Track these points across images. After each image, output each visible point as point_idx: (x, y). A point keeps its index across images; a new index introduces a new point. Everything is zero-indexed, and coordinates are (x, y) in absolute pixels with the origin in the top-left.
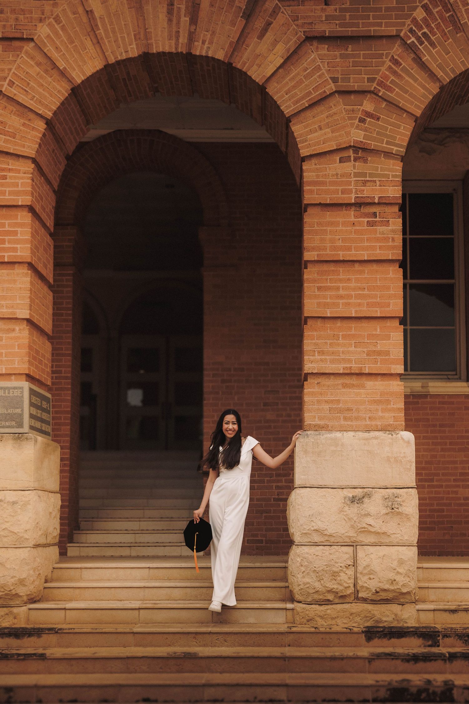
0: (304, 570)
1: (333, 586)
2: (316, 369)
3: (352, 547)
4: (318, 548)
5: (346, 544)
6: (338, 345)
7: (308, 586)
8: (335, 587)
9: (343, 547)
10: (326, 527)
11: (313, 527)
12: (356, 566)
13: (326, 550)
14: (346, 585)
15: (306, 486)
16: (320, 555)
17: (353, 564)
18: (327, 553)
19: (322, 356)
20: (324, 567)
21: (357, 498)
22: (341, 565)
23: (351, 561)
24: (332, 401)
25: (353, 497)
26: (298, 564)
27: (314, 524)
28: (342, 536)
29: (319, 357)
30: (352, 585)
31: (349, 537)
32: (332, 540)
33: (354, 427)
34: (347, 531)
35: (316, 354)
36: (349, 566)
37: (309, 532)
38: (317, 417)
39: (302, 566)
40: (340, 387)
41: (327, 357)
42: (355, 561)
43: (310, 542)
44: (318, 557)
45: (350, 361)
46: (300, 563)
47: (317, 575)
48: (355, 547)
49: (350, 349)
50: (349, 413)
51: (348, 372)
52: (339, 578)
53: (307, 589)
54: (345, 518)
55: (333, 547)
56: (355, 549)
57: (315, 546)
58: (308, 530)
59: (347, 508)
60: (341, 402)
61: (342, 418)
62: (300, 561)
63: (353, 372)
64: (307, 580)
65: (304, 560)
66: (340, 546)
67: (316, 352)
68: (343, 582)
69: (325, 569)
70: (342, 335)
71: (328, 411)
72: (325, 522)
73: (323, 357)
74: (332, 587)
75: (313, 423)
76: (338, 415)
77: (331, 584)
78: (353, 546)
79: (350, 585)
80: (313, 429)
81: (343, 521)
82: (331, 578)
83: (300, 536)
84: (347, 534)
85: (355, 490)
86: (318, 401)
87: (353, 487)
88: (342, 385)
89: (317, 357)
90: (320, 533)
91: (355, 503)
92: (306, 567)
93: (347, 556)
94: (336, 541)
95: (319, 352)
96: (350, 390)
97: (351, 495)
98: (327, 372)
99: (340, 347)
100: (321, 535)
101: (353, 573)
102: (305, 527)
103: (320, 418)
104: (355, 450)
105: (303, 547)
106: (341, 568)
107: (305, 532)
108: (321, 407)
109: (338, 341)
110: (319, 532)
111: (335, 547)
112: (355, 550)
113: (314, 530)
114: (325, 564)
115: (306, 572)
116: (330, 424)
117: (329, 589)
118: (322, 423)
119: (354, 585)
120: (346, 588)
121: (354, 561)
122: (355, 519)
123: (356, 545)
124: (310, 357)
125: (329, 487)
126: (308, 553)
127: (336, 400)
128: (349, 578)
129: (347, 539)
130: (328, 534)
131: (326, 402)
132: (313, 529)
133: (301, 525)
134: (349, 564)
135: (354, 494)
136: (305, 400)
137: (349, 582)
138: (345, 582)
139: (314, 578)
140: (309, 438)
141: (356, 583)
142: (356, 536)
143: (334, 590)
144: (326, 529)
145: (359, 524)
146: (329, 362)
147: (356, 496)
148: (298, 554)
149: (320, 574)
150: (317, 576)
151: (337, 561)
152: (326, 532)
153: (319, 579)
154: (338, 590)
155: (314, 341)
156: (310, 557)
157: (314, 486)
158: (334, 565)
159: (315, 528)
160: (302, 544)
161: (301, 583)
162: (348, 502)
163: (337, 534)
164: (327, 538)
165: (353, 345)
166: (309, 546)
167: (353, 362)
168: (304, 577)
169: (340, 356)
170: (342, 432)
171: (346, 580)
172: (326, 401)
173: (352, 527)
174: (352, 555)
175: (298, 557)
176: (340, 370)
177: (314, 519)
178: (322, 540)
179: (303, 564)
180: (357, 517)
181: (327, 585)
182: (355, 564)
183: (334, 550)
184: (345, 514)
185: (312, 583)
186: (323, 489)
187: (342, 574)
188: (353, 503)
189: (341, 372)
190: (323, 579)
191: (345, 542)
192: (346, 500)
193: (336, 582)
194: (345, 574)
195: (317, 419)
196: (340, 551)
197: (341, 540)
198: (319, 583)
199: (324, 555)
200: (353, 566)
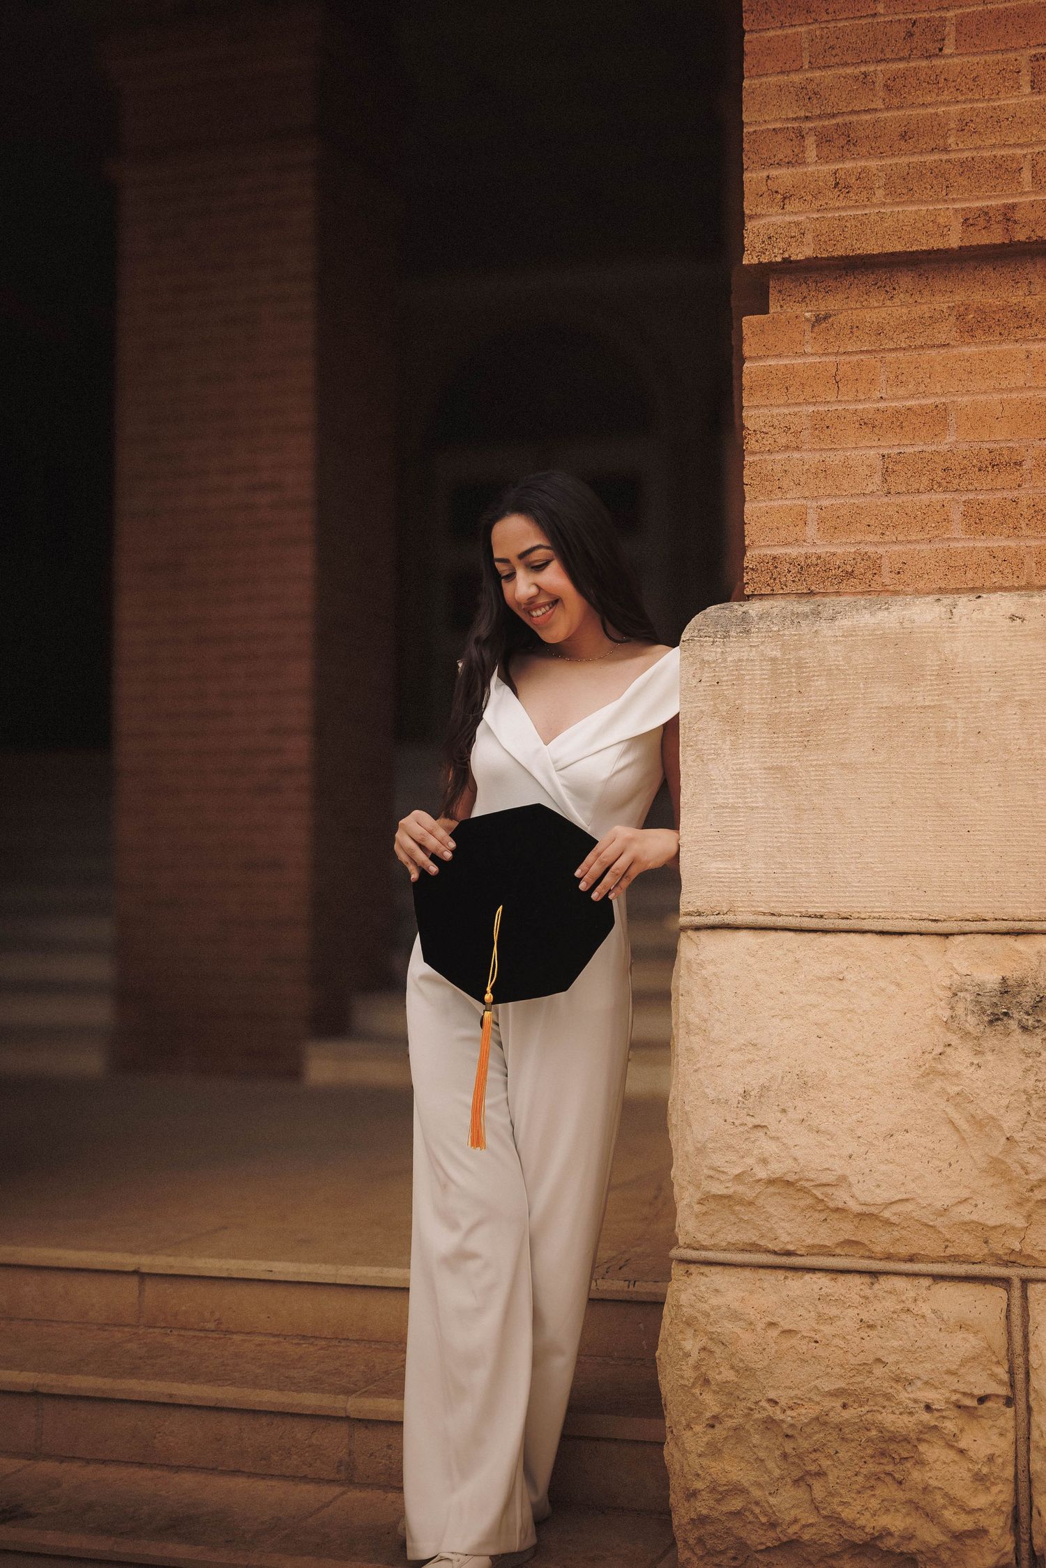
0: (716, 1410)
1: (885, 1521)
2: (809, 237)
3: (1000, 1293)
4: (799, 1286)
5: (961, 1269)
6: (936, 82)
7: (736, 1504)
8: (896, 1522)
9: (946, 1292)
10: (839, 1167)
11: (764, 1161)
12: (1021, 1404)
13: (840, 1302)
14: (961, 1522)
15: (729, 919)
16: (804, 1327)
17: (1003, 1391)
18: (848, 1320)
19: (842, 158)
20: (828, 1403)
21: (1027, 999)
22: (930, 1395)
23: (993, 1376)
24: (898, 421)
25: (1005, 989)
26: (689, 1373)
27: (770, 1147)
28: (939, 1222)
29: (826, 168)
30: (997, 1525)
31: (983, 1231)
32: (882, 1240)
33: (1030, 563)
34: (965, 1193)
35: (811, 154)
36: (982, 1400)
37: (741, 1189)
38: (812, 516)
39: (707, 1382)
40: (945, 331)
41: (873, 164)
42: (1020, 1376)
43: (754, 1248)
44: (794, 1341)
45: (1005, 171)
46: (696, 1367)
47: (789, 1447)
48: (1016, 1293)
49: (1009, 102)
50: (999, 483)
51: (995, 237)
52: (916, 1475)
53: (735, 1524)
54: (955, 1115)
55: (885, 1283)
56: (1016, 1302)
57: (780, 1274)
58: (738, 1178)
59: (961, 1057)
60: (952, 419)
61: (956, 516)
62: (695, 1356)
63: (1021, 236)
64: (733, 1470)
65: (718, 1350)
66: (926, 1282)
67: (810, 141)
68: (941, 1501)
69: (834, 1418)
70: (961, 22)
71: (877, 478)
72: (832, 1136)
73: (849, 165)
74: (872, 1523)
75: (793, 551)
76: (937, 497)
77: (874, 1504)
78: (1005, 1282)
79: (984, 1521)
80: (792, 587)
81: (945, 1130)
82: (871, 1467)
83: (697, 1208)
84: (964, 1212)
85: (1020, 944)
86: (821, 425)
87: (1003, 926)
88: (960, 317)
89: (817, 169)
90: (810, 1201)
91: (1013, 1025)
92: (729, 1392)
93: (966, 1344)
94: (903, 1250)
95: (824, 139)
96: (1005, 347)
97: (990, 977)
98: (871, 246)
99: (946, 96)
100: (812, 1207)
101: (1003, 1446)
102: (718, 1160)
103: (833, 524)
104: (1024, 704)
105: (718, 1277)
106: (926, 1417)
107: (717, 1189)
108: (835, 459)
109: (936, 62)
110: (803, 1190)
111: (900, 1283)
112: (1016, 1311)
113: (771, 1182)
114: (828, 1385)
115: (730, 1423)
116: (889, 552)
117: (857, 1537)
118: (840, 549)
119: (1016, 1519)
120: (959, 1536)
121: (1011, 1372)
122: (1010, 1122)
123: (1025, 1282)
124: (774, 173)
125: (866, 925)
126: (735, 1316)
127: (923, 411)
128: (979, 1478)
129: (966, 1238)
130: (854, 1207)
131: (867, 424)
132: (762, 1174)
133: (701, 1151)
134: (979, 1392)
135: (1013, 971)
136: (747, 424)
137: (980, 1501)
138: (952, 1501)
139: (770, 1465)
140: (755, 639)
141: (1024, 1511)
142: (1020, 1223)
143: (890, 1543)
144: (843, 1179)
145: (1033, 1160)
146: (880, 193)
147: (1021, 984)
148: (687, 1311)
149: (805, 1445)
150: (785, 1456)
151: (909, 1370)
152: (841, 1197)
153: (797, 1473)
154: (913, 1546)
155: (796, 78)
156: (747, 1337)
157: (780, 921)
158: (888, 1397)
159: (777, 1169)
160: (710, 1255)
161: (699, 1485)
162: (971, 1023)
163: (909, 1207)
164: (847, 1230)
165: (1025, 79)
166: (747, 1273)
167: (1026, 175)
168: (714, 1450)
169: (946, 150)
170: (947, 600)
171: (959, 1492)
172: (863, 423)
173: (997, 1168)
174: (1000, 1340)
175: (689, 1332)
176: (944, 231)
177: (769, 1117)
178: (824, 1236)
179: (712, 1375)
180: (1019, 1116)
181: (847, 1514)
182: (1021, 1396)
183: (890, 1304)
184: (953, 1090)
185: (756, 1493)
186: (829, 938)
187: (933, 1452)
188: (999, 1026)
189: (954, 241)
190: (821, 1474)
191: (954, 1259)
192: (960, 1011)
193: (900, 1495)
194: (952, 1455)
195: (811, 531)
196: (925, 1309)
197: (931, 1246)
198: (801, 1493)
199: (827, 1330)
200: (1009, 1402)
